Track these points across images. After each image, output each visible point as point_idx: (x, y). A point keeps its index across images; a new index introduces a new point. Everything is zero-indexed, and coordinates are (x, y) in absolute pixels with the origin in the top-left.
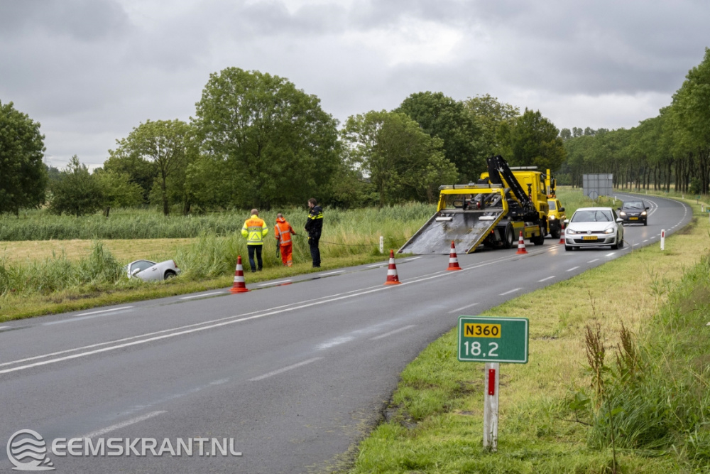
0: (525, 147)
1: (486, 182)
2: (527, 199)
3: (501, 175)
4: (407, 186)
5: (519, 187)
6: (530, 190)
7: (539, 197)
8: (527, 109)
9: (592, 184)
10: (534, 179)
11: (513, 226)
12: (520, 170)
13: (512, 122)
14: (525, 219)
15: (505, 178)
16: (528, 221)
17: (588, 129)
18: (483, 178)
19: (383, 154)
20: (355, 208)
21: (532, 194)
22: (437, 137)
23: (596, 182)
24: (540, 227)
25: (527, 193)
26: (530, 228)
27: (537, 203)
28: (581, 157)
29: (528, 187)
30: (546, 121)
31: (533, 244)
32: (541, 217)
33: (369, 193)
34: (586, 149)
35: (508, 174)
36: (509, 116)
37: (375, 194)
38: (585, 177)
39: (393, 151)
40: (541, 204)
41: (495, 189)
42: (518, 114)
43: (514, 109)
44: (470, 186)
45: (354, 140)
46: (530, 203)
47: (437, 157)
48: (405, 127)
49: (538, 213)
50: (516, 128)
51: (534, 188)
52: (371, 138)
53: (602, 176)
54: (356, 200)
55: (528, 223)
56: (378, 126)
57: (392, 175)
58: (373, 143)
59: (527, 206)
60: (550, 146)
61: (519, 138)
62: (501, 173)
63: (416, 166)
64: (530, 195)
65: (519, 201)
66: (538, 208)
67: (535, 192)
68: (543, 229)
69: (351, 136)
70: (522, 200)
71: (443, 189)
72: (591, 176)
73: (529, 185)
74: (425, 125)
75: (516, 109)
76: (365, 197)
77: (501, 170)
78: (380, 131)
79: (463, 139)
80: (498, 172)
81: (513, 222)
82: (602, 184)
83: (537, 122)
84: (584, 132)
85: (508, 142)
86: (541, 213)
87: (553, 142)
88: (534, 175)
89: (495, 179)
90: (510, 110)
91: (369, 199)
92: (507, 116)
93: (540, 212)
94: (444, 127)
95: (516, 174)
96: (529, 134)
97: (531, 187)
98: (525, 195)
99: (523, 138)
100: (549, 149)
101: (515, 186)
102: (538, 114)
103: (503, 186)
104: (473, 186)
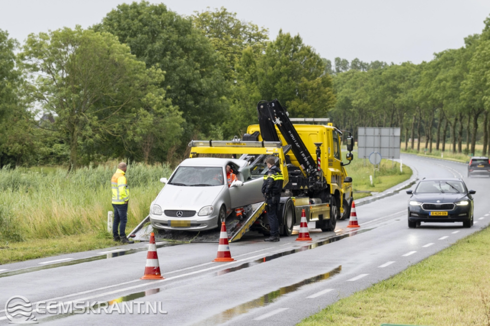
0: (277, 86)
1: (254, 137)
2: (314, 164)
3: (277, 128)
4: (109, 136)
5: (303, 148)
6: (319, 152)
7: (331, 164)
8: (281, 31)
9: (371, 141)
10: (325, 136)
11: (295, 204)
12: (306, 122)
13: (257, 50)
14: (311, 194)
15: (282, 133)
16: (315, 197)
17: (356, 61)
18: (251, 133)
19: (77, 91)
20: (30, 165)
21: (321, 158)
22: (157, 68)
23: (377, 139)
24: (330, 206)
25: (314, 156)
26: (318, 208)
27: (328, 171)
28: (348, 101)
29: (315, 148)
30: (309, 51)
31: (320, 230)
32: (332, 191)
33: (51, 146)
34: (356, 89)
35: (288, 128)
36: (253, 40)
37: (60, 146)
38: (361, 131)
39: (92, 86)
40: (332, 173)
41: (271, 149)
42: (265, 38)
43: (260, 30)
44: (234, 143)
45: (35, 69)
46: (318, 171)
47: (155, 96)
48: (109, 52)
49: (329, 186)
50: (265, 58)
51: (324, 149)
52: (61, 67)
53: (385, 131)
54: (34, 154)
55: (314, 200)
56: (71, 50)
57: (89, 121)
58: (63, 74)
59: (313, 174)
60: (315, 85)
61: (270, 71)
62: (278, 125)
63: (123, 109)
64: (318, 160)
65: (302, 167)
66: (329, 179)
67: (326, 156)
68: (334, 208)
69: (30, 63)
70: (306, 167)
71: (194, 145)
72: (370, 131)
73: (318, 145)
74: (138, 52)
75: (264, 30)
76: (45, 149)
77: (278, 121)
78: (73, 58)
79: (190, 74)
80: (273, 124)
81: (293, 198)
82: (385, 142)
83: (295, 50)
84: (350, 65)
85: (253, 79)
86: (334, 186)
87: (319, 79)
88: (325, 131)
89: (269, 135)
90: (255, 32)
91: (52, 153)
92: (250, 40)
93: (331, 184)
94: (164, 55)
95: (298, 128)
96: (284, 68)
97: (321, 148)
98: (311, 159)
99: (275, 73)
100: (312, 89)
101: (297, 145)
102: (298, 39)
103: (280, 145)
104: (239, 143)
